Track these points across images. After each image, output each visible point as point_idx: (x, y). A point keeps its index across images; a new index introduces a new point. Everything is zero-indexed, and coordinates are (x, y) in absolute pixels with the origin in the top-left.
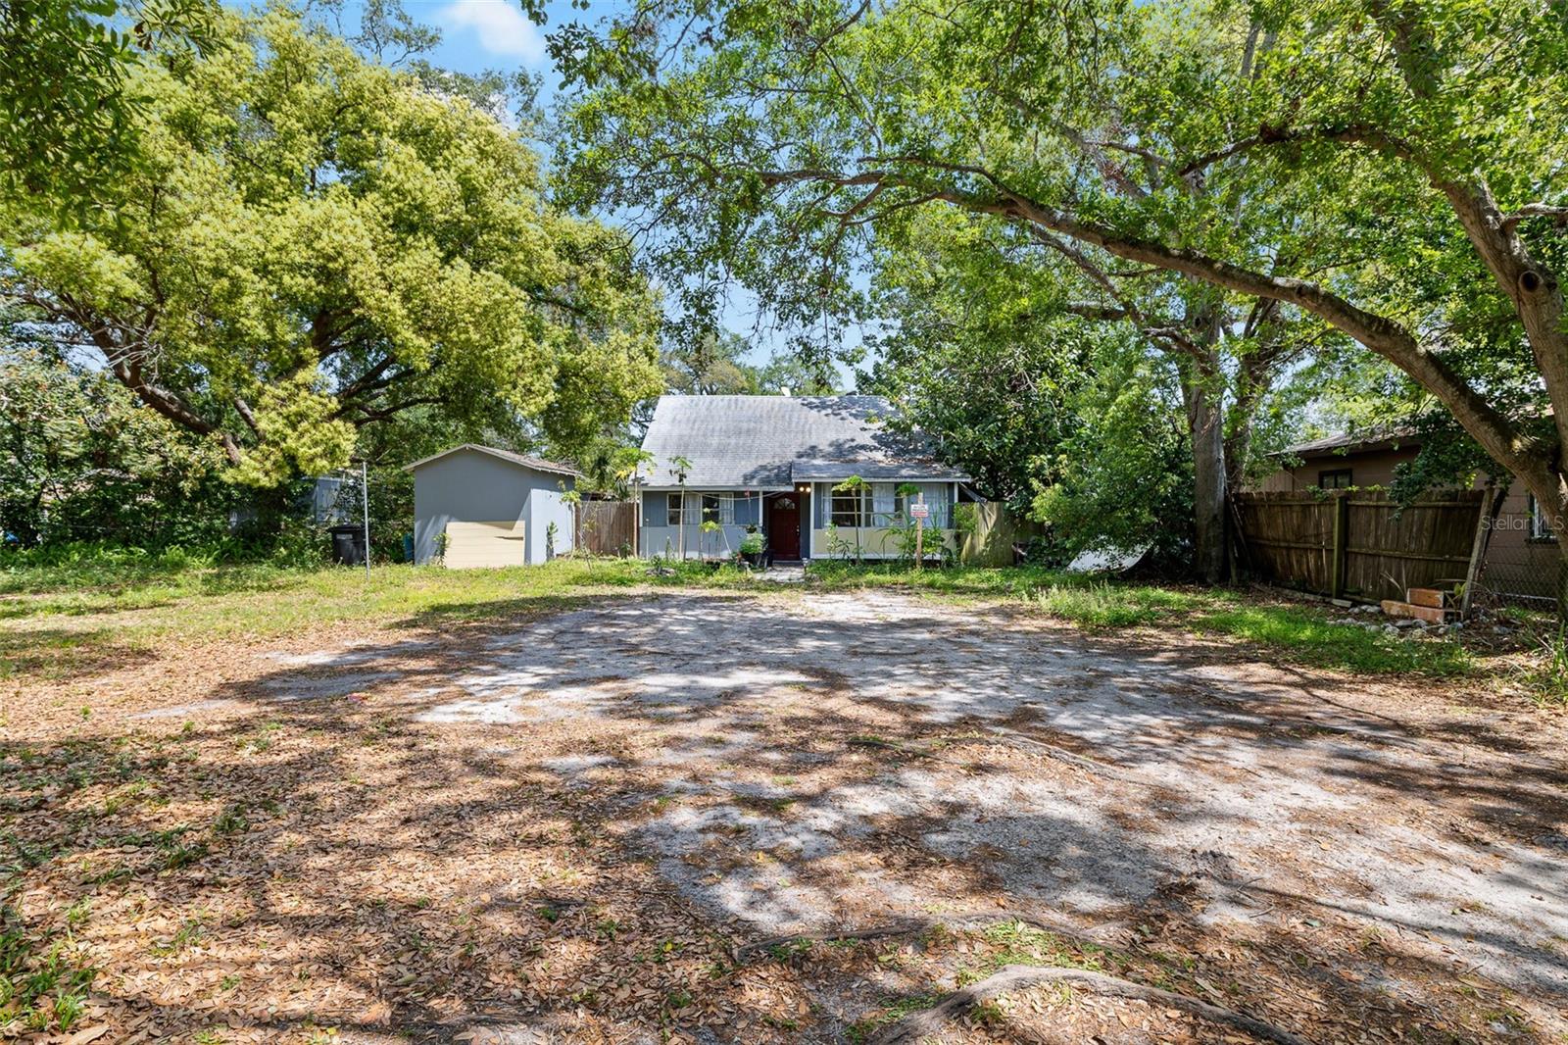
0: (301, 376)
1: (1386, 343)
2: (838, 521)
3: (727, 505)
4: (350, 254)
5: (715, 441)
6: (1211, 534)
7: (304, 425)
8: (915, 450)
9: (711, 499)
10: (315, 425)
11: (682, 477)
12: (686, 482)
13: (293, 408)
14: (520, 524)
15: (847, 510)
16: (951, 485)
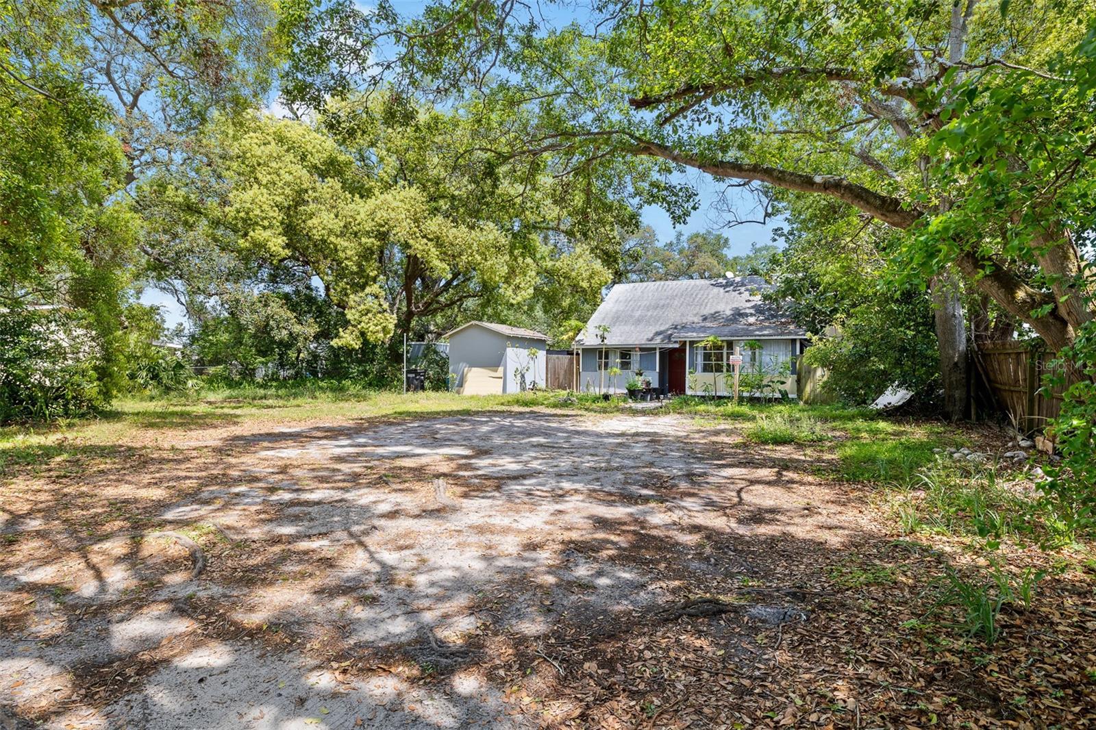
0: (368, 290)
1: (897, 219)
2: (706, 368)
3: (635, 358)
4: (391, 223)
5: (637, 314)
6: (953, 379)
7: (370, 315)
8: (782, 316)
9: (625, 354)
10: (375, 315)
11: (603, 338)
12: (606, 341)
13: (362, 307)
14: (501, 369)
15: (715, 361)
16: (794, 341)
